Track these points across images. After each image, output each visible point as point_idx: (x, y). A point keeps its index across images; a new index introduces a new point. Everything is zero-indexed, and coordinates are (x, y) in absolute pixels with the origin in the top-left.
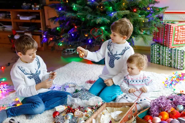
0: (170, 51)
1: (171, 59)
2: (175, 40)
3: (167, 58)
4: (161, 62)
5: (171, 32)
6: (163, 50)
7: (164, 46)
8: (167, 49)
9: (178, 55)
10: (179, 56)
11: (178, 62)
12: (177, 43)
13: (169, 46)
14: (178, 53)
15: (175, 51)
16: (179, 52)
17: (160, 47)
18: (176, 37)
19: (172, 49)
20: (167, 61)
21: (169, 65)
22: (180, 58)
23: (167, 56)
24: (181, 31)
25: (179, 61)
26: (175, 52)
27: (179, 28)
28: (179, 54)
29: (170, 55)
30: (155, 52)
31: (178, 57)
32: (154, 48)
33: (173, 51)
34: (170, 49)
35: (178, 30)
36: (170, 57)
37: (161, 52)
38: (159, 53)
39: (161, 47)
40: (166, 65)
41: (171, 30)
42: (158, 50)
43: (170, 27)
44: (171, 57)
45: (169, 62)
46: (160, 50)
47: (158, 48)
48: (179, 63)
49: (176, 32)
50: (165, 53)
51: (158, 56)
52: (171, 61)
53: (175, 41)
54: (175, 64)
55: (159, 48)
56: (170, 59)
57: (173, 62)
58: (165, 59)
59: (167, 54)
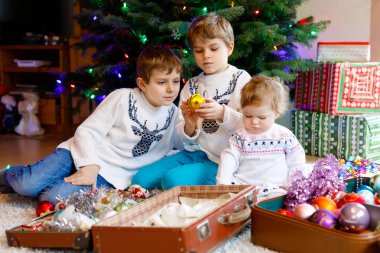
0: (333, 121)
1: (336, 140)
2: (345, 97)
3: (326, 139)
4: (313, 150)
5: (336, 79)
6: (318, 121)
7: (319, 113)
8: (326, 119)
9: (351, 129)
10: (354, 132)
11: (350, 145)
12: (349, 104)
13: (331, 110)
14: (351, 123)
15: (346, 119)
16: (354, 121)
17: (310, 115)
18: (347, 91)
19: (337, 117)
20: (326, 144)
22: (356, 135)
23: (326, 134)
24: (358, 78)
25: (354, 142)
26: (345, 124)
27: (354, 71)
28: (354, 126)
29: (332, 131)
30: (301, 126)
31: (351, 134)
32: (299, 118)
33: (341, 122)
34: (333, 117)
35: (351, 77)
36: (332, 135)
37: (313, 127)
38: (310, 129)
39: (314, 114)
40: (326, 154)
41: (336, 75)
42: (307, 122)
43: (335, 68)
44: (335, 135)
45: (332, 147)
46: (310, 122)
47: (307, 118)
48: (354, 147)
49: (347, 79)
50: (323, 127)
51: (307, 136)
52: (335, 144)
53: (344, 101)
54: (344, 151)
55: (309, 118)
56: (333, 139)
57: (339, 147)
58: (323, 141)
59: (326, 129)
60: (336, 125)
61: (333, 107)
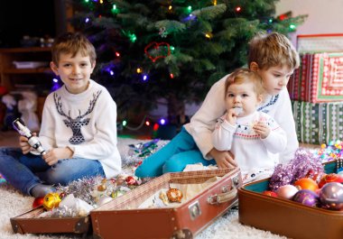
0: (313, 108)
1: (317, 126)
2: (325, 85)
3: (307, 126)
5: (315, 69)
6: (299, 109)
7: (300, 101)
8: (308, 107)
9: (331, 116)
10: (334, 118)
11: (331, 130)
12: (328, 92)
13: (311, 99)
14: (331, 110)
15: (326, 107)
16: (334, 108)
18: (326, 80)
19: (317, 105)
20: (307, 131)
21: (314, 140)
22: (336, 121)
23: (308, 121)
24: (336, 67)
25: (334, 128)
26: (325, 111)
27: (332, 61)
28: (334, 113)
29: (314, 119)
31: (331, 121)
33: (321, 109)
34: (314, 105)
35: (330, 67)
36: (314, 122)
37: (295, 115)
39: (296, 103)
40: (308, 140)
41: (315, 65)
43: (313, 59)
44: (316, 122)
45: (314, 134)
48: (334, 133)
49: (326, 69)
50: (305, 114)
52: (316, 130)
53: (324, 89)
54: (326, 136)
56: (314, 126)
57: (321, 133)
58: (305, 128)
59: (307, 116)
60: (317, 112)
61: (314, 96)
